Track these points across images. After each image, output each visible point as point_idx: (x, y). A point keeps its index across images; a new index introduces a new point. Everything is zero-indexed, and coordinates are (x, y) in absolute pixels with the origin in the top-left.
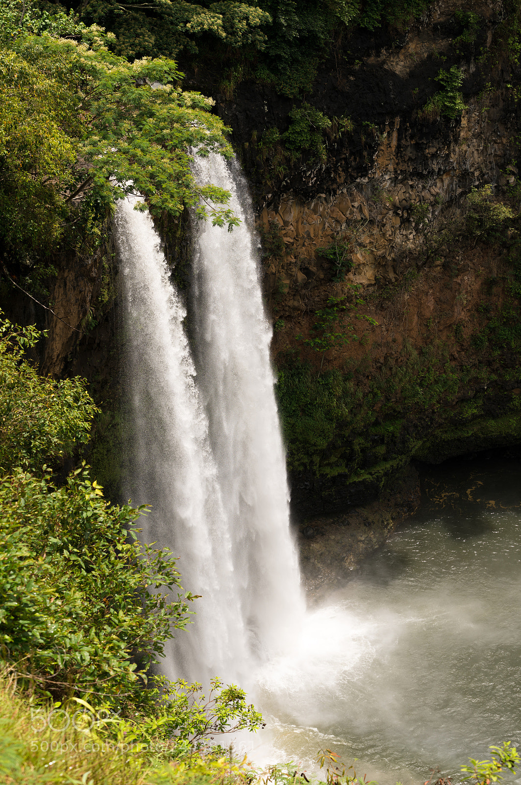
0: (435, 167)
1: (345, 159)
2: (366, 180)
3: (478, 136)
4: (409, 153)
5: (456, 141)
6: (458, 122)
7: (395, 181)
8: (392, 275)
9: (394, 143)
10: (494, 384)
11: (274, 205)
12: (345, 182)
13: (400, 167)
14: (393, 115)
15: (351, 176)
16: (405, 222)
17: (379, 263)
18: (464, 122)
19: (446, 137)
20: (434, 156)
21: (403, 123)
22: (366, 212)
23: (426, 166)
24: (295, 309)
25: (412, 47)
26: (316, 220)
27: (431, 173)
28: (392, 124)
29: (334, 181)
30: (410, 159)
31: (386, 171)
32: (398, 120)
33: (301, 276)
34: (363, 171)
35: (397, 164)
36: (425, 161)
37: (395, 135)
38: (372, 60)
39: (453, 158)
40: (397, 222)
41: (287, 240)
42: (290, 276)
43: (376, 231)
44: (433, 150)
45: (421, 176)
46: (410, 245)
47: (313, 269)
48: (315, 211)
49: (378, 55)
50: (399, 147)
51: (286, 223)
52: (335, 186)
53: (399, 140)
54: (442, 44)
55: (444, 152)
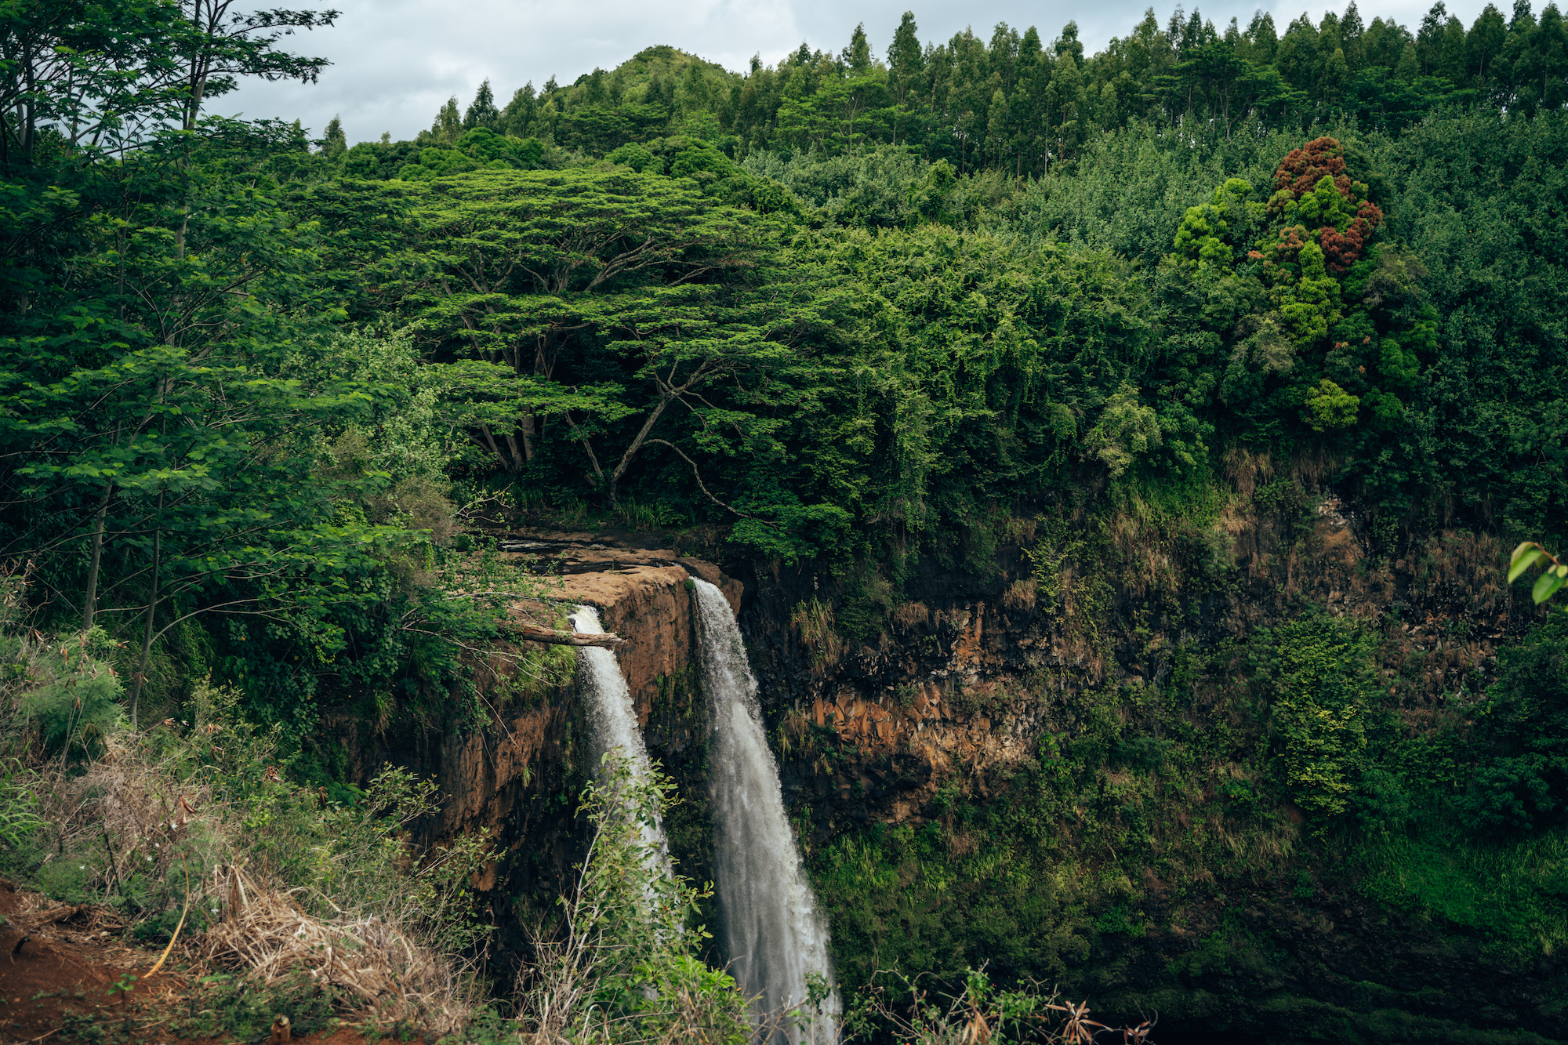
0: (1034, 661)
1: (916, 647)
2: (945, 673)
4: (998, 644)
5: (1059, 631)
7: (982, 675)
9: (979, 631)
12: (918, 673)
13: (987, 660)
14: (974, 599)
15: (925, 668)
16: (997, 725)
19: (1044, 626)
20: (1031, 648)
21: (988, 607)
22: (947, 711)
23: (1022, 661)
26: (885, 716)
27: (1029, 668)
28: (974, 610)
29: (903, 671)
30: (999, 651)
31: (971, 665)
32: (981, 604)
33: (864, 780)
34: (941, 663)
35: (984, 656)
36: (1019, 653)
37: (979, 622)
39: (1056, 652)
40: (987, 724)
41: (844, 736)
42: (850, 779)
43: (960, 733)
44: (1028, 642)
45: (1015, 671)
46: (1007, 754)
47: (881, 774)
50: (984, 636)
51: (847, 718)
52: (904, 678)
53: (984, 628)
55: (1043, 644)
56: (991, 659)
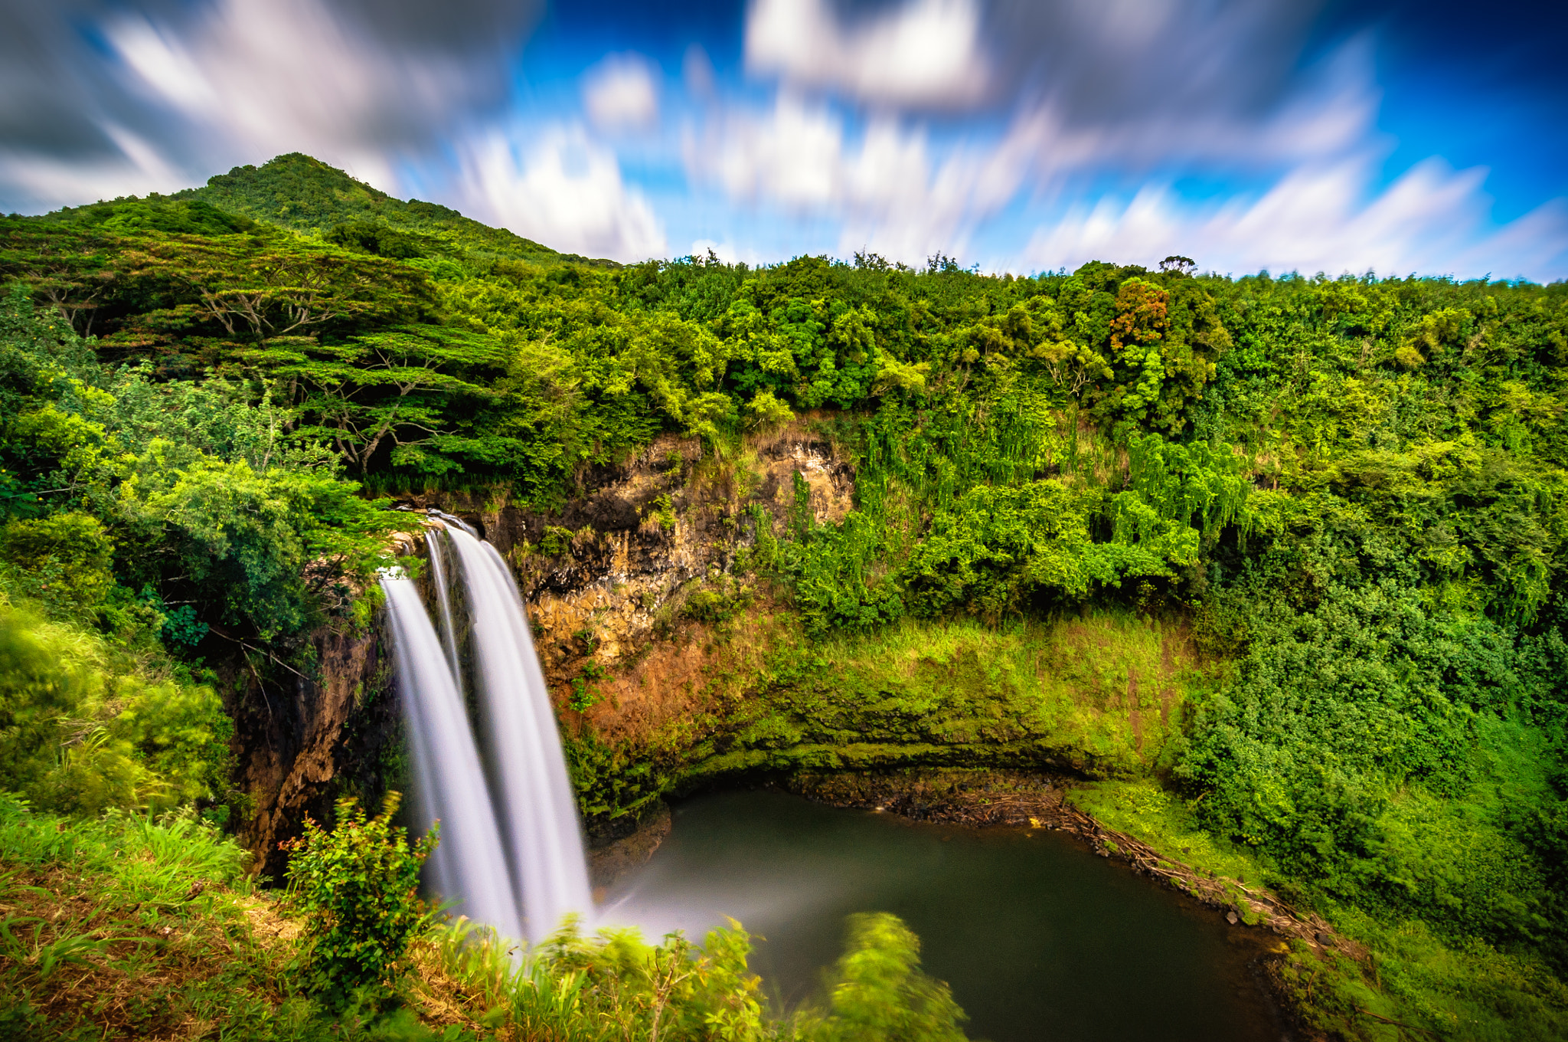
0: (658, 566)
1: (589, 563)
2: (607, 578)
3: (688, 542)
4: (638, 557)
5: (673, 546)
6: (673, 533)
7: (629, 577)
8: (632, 648)
9: (626, 550)
10: (719, 727)
11: (534, 599)
12: (591, 580)
13: (632, 567)
14: (623, 529)
15: (595, 575)
16: (639, 607)
17: (622, 640)
18: (677, 532)
19: (664, 544)
20: (657, 558)
21: (631, 534)
22: (608, 602)
23: (651, 565)
24: (558, 679)
25: (636, 480)
26: (570, 610)
27: (656, 570)
28: (623, 536)
29: (581, 580)
30: (639, 561)
31: (622, 571)
32: (627, 532)
33: (560, 653)
34: (603, 571)
35: (630, 565)
36: (650, 561)
37: (626, 544)
38: (605, 490)
39: (671, 559)
40: (633, 608)
41: (547, 626)
42: (552, 654)
43: (617, 615)
44: (655, 554)
45: (648, 573)
46: (644, 625)
47: (570, 647)
48: (569, 603)
49: (610, 486)
50: (630, 552)
51: (546, 614)
52: (583, 584)
53: (630, 547)
54: (658, 477)
55: (664, 554)
56: (635, 567)
